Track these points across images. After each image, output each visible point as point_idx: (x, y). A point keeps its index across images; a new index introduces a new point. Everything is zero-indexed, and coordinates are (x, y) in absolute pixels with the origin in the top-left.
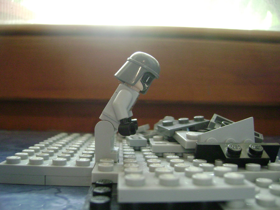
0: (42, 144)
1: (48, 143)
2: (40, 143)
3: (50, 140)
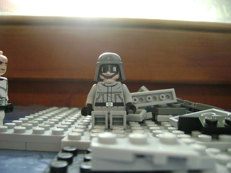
0: (31, 116)
1: (37, 115)
2: (31, 115)
3: (40, 113)
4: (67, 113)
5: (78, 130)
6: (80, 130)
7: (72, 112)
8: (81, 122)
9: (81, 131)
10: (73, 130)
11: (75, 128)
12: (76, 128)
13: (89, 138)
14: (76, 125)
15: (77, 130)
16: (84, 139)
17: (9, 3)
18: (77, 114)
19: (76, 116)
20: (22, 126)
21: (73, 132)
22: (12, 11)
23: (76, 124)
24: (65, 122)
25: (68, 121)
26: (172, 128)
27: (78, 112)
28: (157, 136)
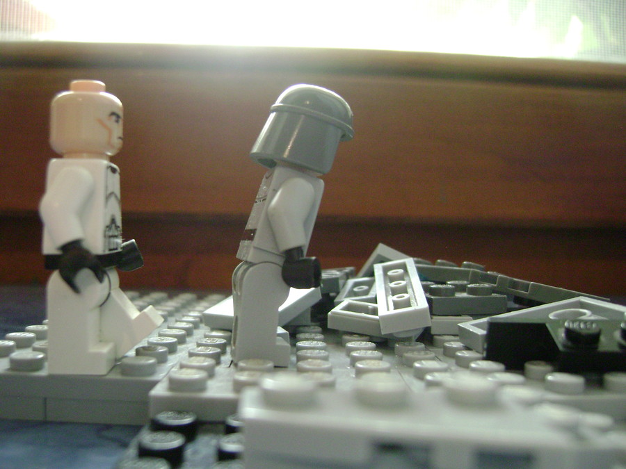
4: (163, 311)
5: (198, 362)
6: (204, 361)
7: (179, 305)
8: (206, 336)
9: (206, 364)
10: (184, 362)
11: (187, 354)
12: (191, 355)
13: (230, 385)
14: (191, 345)
15: (195, 362)
16: (218, 389)
17: (21, 7)
18: (192, 314)
19: (191, 319)
20: (35, 349)
21: (182, 367)
22: (31, 31)
23: (191, 342)
24: (160, 335)
25: (167, 333)
26: (466, 354)
27: (195, 307)
28: (429, 377)
